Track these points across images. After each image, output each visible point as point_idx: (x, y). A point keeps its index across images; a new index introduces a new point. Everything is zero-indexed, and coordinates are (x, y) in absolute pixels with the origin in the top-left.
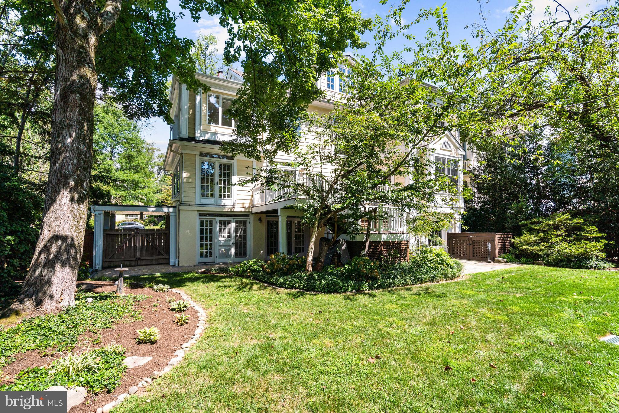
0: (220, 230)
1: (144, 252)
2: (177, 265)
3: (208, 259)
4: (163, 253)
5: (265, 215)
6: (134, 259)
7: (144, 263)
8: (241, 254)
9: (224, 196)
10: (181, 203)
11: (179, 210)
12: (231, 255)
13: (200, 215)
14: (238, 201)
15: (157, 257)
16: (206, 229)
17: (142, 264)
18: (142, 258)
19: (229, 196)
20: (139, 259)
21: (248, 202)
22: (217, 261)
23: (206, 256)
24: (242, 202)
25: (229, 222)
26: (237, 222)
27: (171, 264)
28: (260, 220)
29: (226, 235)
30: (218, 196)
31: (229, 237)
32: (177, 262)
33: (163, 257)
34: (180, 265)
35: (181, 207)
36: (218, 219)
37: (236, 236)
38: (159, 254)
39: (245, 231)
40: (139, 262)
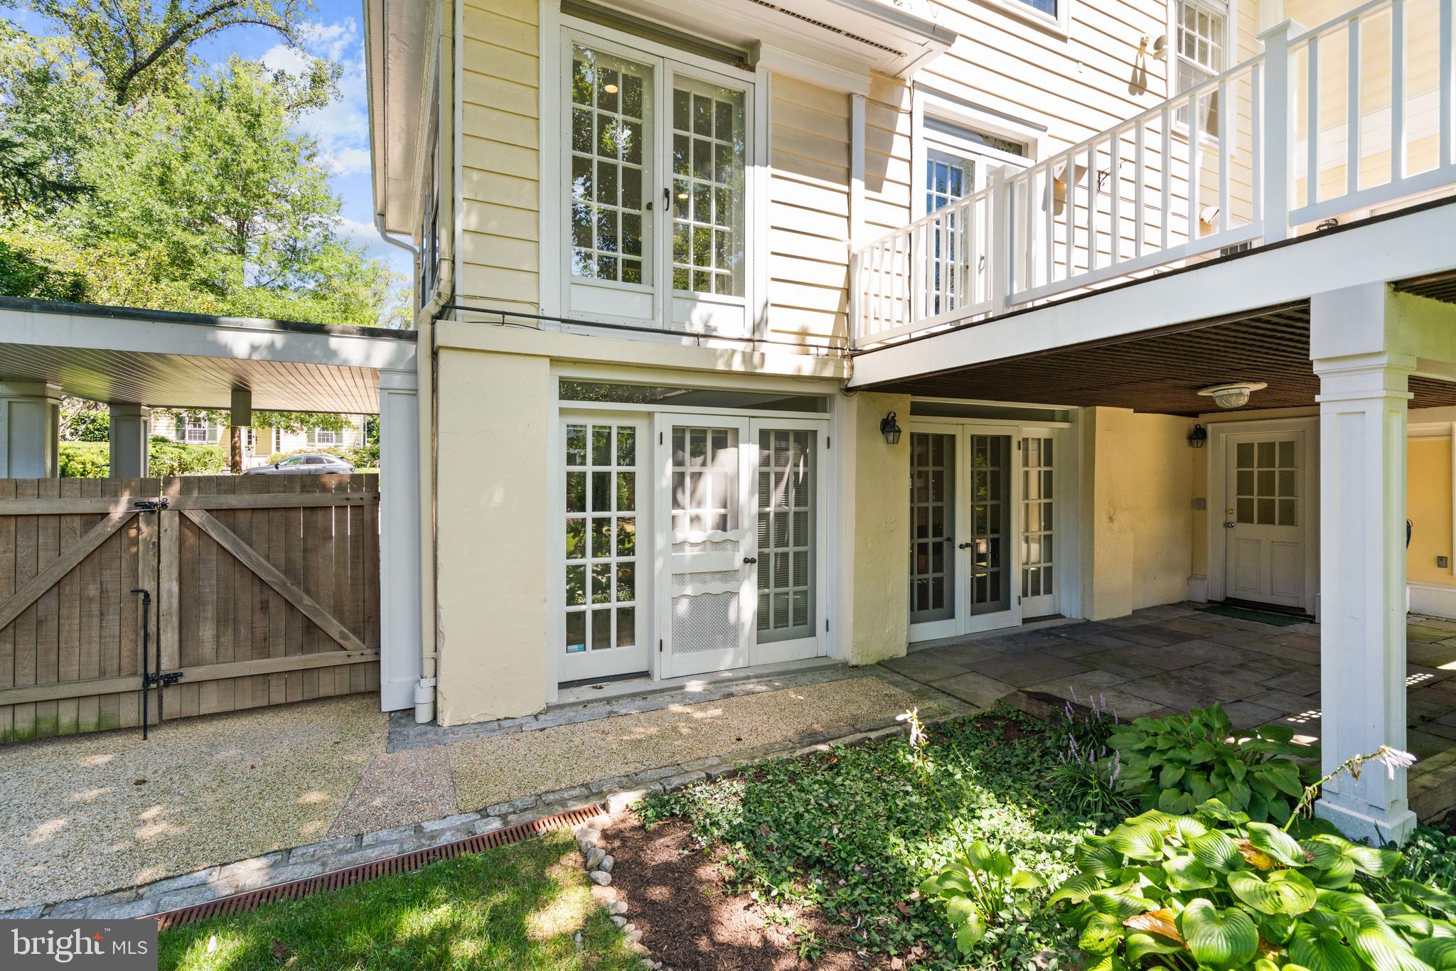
0: (679, 480)
1: (207, 633)
2: (423, 715)
3: (614, 659)
4: (334, 628)
5: (905, 401)
6: (136, 683)
7: (210, 702)
8: (781, 619)
9: (702, 281)
10: (446, 310)
11: (435, 354)
12: (737, 627)
13: (569, 390)
14: (777, 318)
15: (296, 661)
16: (601, 481)
17: (191, 710)
18: (191, 674)
19: (724, 285)
20: (171, 680)
21: (824, 325)
22: (667, 666)
23: (601, 640)
24: (795, 321)
25: (722, 439)
26: (764, 437)
27: (391, 699)
28: (889, 426)
29: (710, 513)
30: (670, 276)
31: (723, 524)
32: (424, 696)
33: (336, 657)
34: (446, 720)
35: (448, 332)
36: (668, 418)
37: (763, 516)
38: (311, 635)
39: (804, 491)
40: (173, 701)
